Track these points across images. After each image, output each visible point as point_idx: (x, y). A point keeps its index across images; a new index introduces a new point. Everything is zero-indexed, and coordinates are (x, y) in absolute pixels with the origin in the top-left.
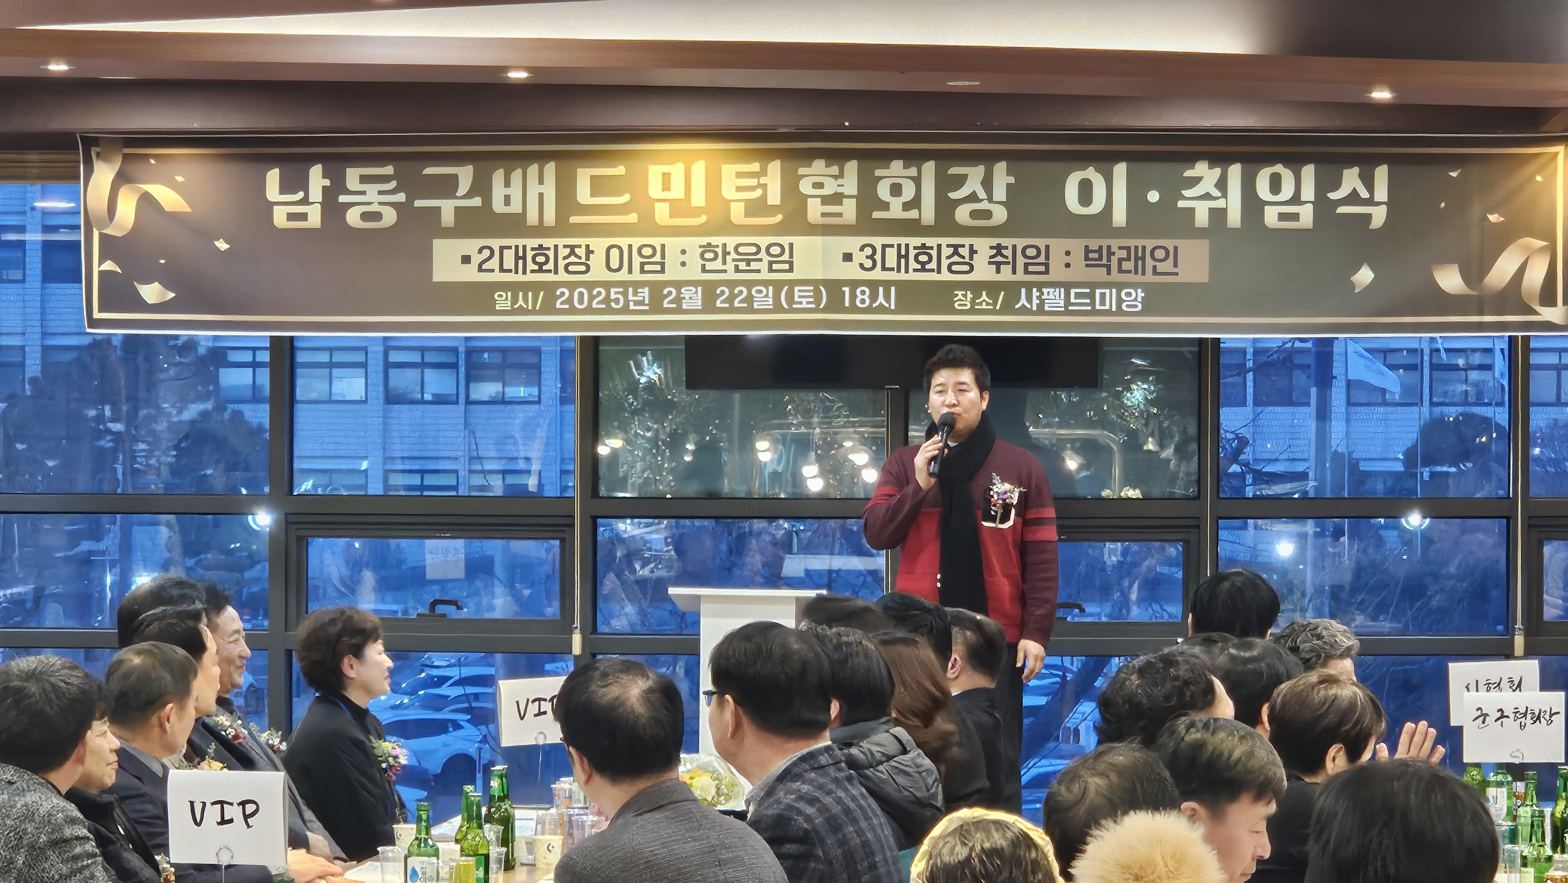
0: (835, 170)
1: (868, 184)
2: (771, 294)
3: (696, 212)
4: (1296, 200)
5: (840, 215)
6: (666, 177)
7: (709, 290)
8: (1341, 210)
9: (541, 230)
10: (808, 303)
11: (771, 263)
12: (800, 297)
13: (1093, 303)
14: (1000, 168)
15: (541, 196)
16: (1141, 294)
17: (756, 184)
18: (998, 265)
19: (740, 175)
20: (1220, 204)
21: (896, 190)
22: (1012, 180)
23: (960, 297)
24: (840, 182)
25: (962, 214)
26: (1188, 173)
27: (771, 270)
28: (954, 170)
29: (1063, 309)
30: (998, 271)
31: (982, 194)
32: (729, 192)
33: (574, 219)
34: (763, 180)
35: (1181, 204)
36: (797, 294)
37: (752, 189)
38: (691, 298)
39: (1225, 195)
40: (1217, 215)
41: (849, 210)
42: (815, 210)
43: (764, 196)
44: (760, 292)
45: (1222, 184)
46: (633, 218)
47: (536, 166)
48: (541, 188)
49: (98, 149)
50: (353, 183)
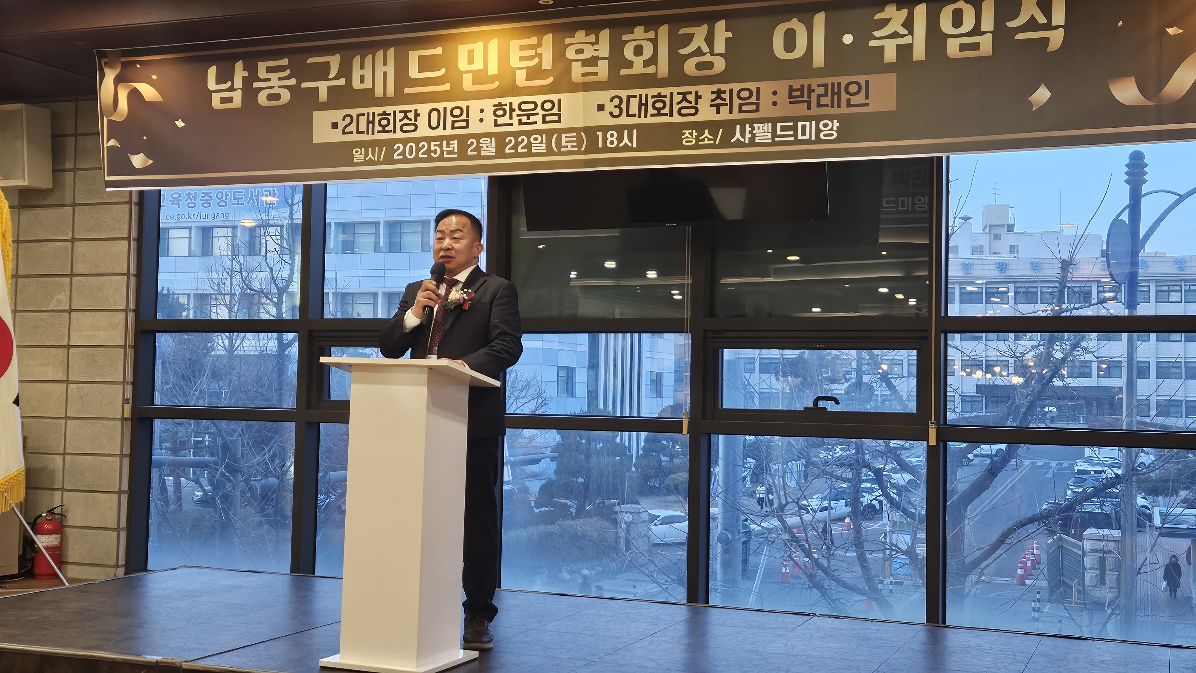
0: (592, 38)
1: (617, 47)
2: (544, 141)
3: (491, 79)
4: (976, 31)
5: (596, 74)
6: (471, 53)
7: (500, 139)
8: (1020, 36)
9: (385, 101)
10: (572, 146)
11: (544, 116)
12: (566, 142)
13: (795, 135)
14: (721, 25)
15: (385, 74)
16: (836, 124)
17: (534, 54)
18: (718, 106)
19: (522, 48)
20: (907, 40)
21: (638, 51)
22: (729, 35)
23: (687, 135)
24: (596, 47)
25: (690, 67)
26: (879, 16)
27: (544, 122)
28: (683, 31)
29: (771, 141)
30: (718, 112)
31: (705, 49)
32: (515, 62)
33: (407, 91)
34: (539, 50)
35: (872, 43)
36: (564, 140)
37: (531, 58)
38: (487, 147)
39: (911, 33)
40: (905, 51)
41: (602, 70)
42: (577, 71)
43: (540, 63)
44: (536, 139)
45: (909, 24)
46: (447, 87)
47: (381, 52)
48: (385, 68)
49: (107, 60)
50: (262, 73)
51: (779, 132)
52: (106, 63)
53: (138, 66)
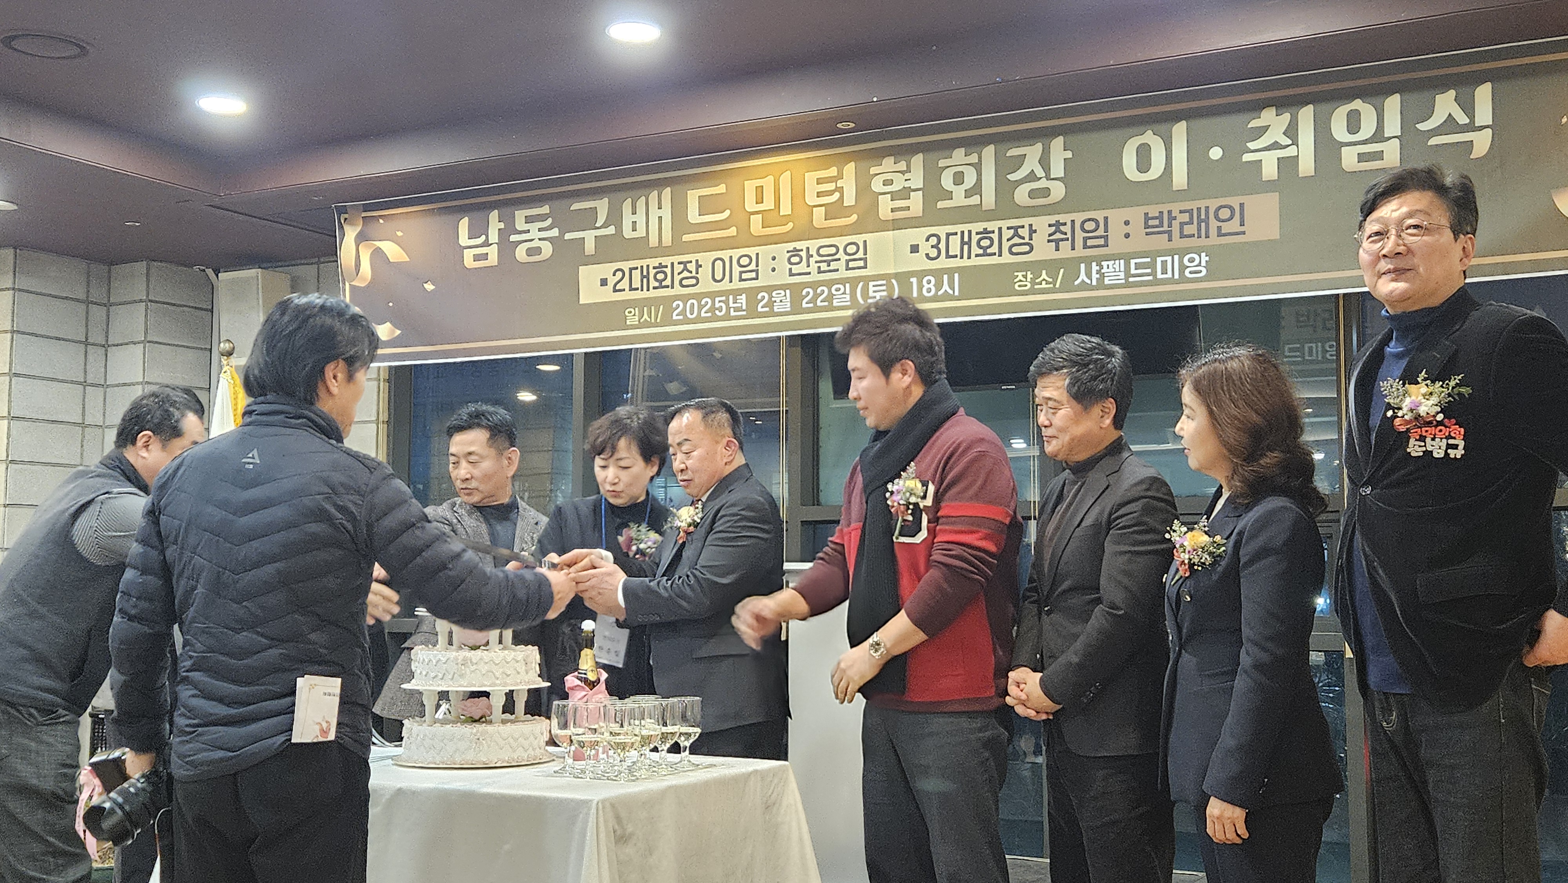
0: (902, 166)
1: (932, 175)
2: (848, 291)
3: (784, 220)
4: (1378, 136)
5: (908, 209)
6: (760, 190)
7: (796, 291)
8: (1433, 141)
9: (661, 250)
11: (848, 262)
12: (874, 292)
13: (1154, 273)
14: (1058, 142)
15: (660, 219)
16: (1204, 258)
17: (834, 188)
18: (1057, 242)
20: (1291, 151)
21: (959, 179)
22: (1069, 155)
23: (1020, 278)
24: (907, 176)
25: (1021, 195)
26: (1254, 124)
27: (848, 269)
28: (1013, 152)
29: (1123, 281)
30: (1057, 249)
31: (1040, 173)
32: (812, 199)
33: (686, 238)
34: (840, 183)
35: (1247, 157)
36: (871, 289)
37: (830, 193)
38: (781, 301)
39: (1295, 143)
40: (1288, 165)
41: (916, 203)
42: (885, 207)
43: (842, 198)
44: (838, 290)
45: (1292, 132)
46: (733, 231)
47: (656, 192)
48: (660, 213)
49: (346, 216)
50: (520, 225)
51: (1133, 271)
52: (346, 219)
53: (381, 221)
